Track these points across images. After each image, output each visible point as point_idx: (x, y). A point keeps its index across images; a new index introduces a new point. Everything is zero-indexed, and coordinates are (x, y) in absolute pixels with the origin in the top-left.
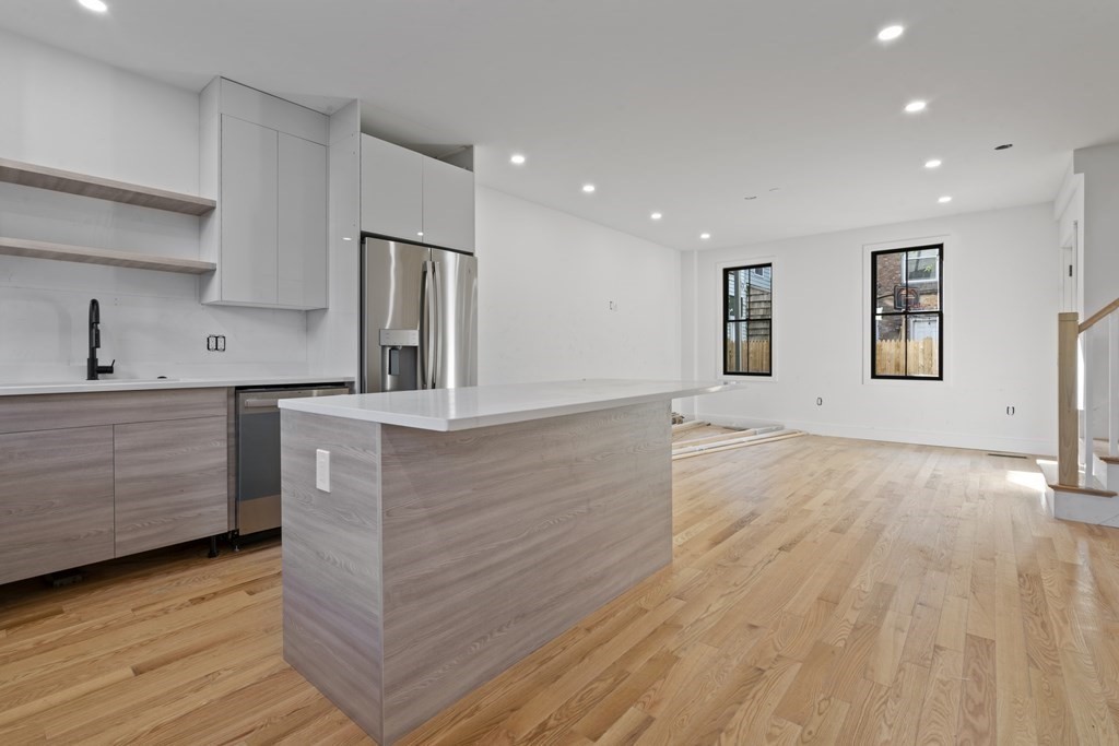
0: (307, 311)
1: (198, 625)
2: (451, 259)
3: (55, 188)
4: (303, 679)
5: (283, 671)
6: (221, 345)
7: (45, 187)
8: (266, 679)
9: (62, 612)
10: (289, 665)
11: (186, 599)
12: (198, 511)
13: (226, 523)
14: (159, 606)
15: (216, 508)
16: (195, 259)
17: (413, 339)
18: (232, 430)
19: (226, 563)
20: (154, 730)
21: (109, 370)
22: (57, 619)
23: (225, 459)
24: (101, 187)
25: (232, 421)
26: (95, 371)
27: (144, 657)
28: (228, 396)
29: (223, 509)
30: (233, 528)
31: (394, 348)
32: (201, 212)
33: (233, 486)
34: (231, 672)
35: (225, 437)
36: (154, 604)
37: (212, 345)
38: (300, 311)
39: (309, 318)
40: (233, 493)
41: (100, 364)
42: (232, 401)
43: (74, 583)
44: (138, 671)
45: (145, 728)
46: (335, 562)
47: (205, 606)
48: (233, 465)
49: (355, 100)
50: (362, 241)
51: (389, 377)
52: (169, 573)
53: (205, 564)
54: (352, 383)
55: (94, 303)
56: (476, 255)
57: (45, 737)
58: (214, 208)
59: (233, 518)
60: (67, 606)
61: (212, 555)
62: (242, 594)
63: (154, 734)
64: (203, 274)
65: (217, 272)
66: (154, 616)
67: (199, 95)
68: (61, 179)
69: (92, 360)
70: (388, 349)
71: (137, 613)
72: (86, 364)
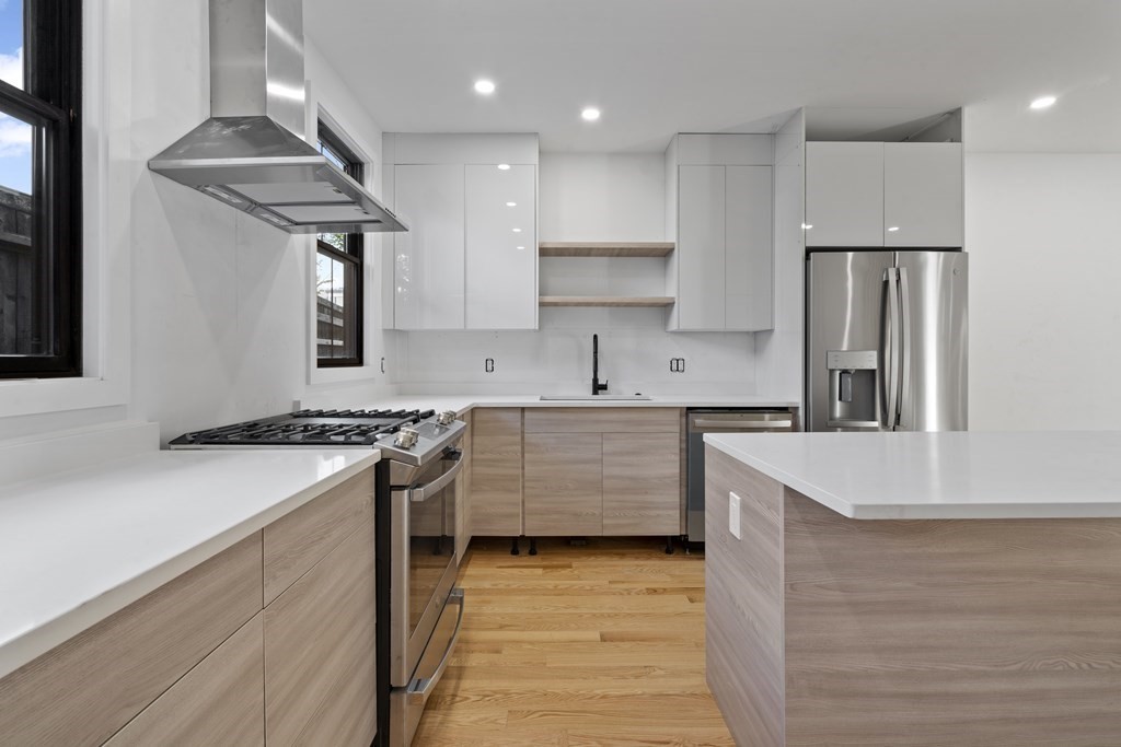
0: (755, 333)
1: (647, 615)
2: (932, 261)
3: (575, 255)
4: (720, 714)
5: (703, 695)
6: (681, 367)
7: (570, 255)
8: (688, 696)
9: (571, 567)
10: (709, 691)
11: (643, 587)
12: (658, 512)
13: (678, 528)
14: (625, 586)
15: (671, 512)
16: (661, 295)
17: (870, 361)
18: (684, 446)
19: (677, 562)
20: (604, 697)
21: (604, 387)
22: (566, 572)
23: (678, 471)
24: (598, 249)
25: (684, 438)
26: (598, 388)
27: (610, 627)
28: (681, 415)
29: (676, 514)
30: (684, 533)
31: (844, 372)
32: (664, 254)
33: (684, 496)
34: (662, 672)
35: (678, 451)
36: (623, 582)
37: (675, 367)
38: (748, 333)
39: (757, 339)
40: (684, 502)
41: (600, 383)
42: (684, 420)
43: (582, 546)
44: (603, 639)
45: (598, 692)
46: (743, 614)
47: (656, 598)
48: (684, 477)
49: (801, 109)
50: (807, 257)
51: (838, 404)
52: (637, 558)
53: (662, 559)
54: (796, 408)
55: (595, 337)
56: (966, 249)
57: (545, 664)
58: (673, 250)
59: (684, 524)
60: (575, 563)
61: (669, 552)
62: (684, 598)
63: (603, 700)
64: (666, 307)
65: (676, 305)
66: (621, 594)
67: (664, 154)
68: (576, 249)
69: (595, 380)
70: (838, 373)
71: (613, 586)
72: (591, 382)
